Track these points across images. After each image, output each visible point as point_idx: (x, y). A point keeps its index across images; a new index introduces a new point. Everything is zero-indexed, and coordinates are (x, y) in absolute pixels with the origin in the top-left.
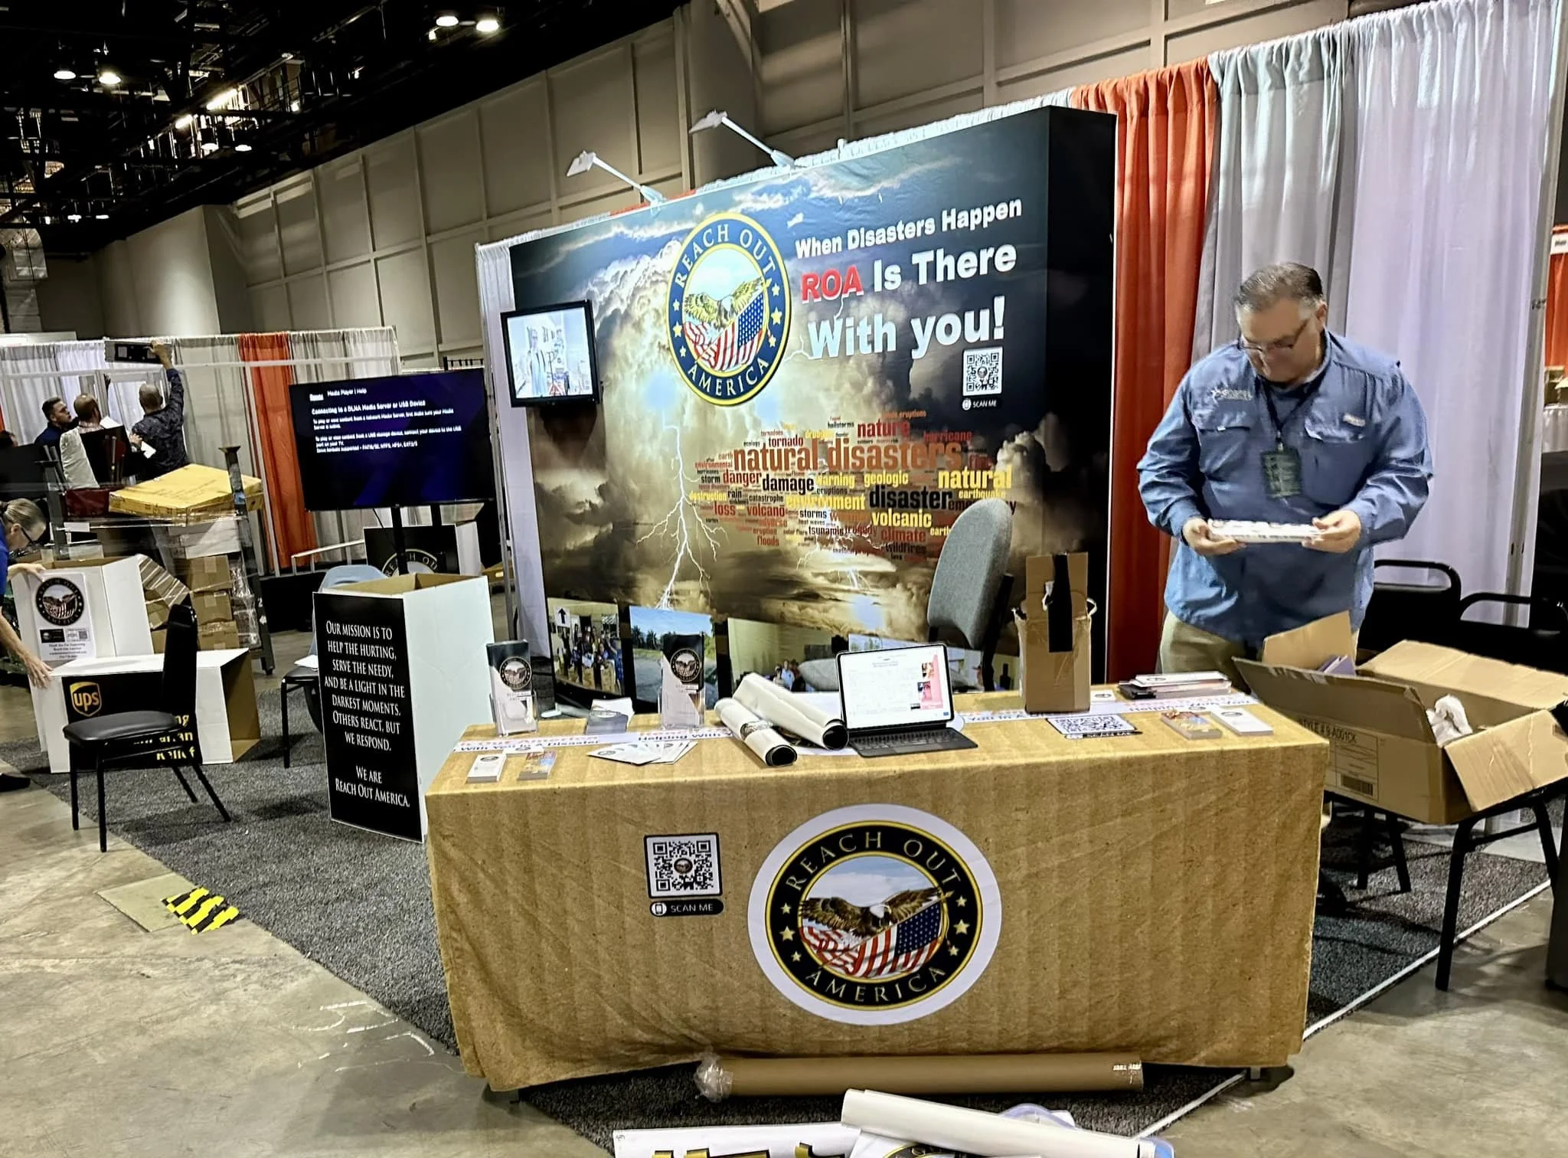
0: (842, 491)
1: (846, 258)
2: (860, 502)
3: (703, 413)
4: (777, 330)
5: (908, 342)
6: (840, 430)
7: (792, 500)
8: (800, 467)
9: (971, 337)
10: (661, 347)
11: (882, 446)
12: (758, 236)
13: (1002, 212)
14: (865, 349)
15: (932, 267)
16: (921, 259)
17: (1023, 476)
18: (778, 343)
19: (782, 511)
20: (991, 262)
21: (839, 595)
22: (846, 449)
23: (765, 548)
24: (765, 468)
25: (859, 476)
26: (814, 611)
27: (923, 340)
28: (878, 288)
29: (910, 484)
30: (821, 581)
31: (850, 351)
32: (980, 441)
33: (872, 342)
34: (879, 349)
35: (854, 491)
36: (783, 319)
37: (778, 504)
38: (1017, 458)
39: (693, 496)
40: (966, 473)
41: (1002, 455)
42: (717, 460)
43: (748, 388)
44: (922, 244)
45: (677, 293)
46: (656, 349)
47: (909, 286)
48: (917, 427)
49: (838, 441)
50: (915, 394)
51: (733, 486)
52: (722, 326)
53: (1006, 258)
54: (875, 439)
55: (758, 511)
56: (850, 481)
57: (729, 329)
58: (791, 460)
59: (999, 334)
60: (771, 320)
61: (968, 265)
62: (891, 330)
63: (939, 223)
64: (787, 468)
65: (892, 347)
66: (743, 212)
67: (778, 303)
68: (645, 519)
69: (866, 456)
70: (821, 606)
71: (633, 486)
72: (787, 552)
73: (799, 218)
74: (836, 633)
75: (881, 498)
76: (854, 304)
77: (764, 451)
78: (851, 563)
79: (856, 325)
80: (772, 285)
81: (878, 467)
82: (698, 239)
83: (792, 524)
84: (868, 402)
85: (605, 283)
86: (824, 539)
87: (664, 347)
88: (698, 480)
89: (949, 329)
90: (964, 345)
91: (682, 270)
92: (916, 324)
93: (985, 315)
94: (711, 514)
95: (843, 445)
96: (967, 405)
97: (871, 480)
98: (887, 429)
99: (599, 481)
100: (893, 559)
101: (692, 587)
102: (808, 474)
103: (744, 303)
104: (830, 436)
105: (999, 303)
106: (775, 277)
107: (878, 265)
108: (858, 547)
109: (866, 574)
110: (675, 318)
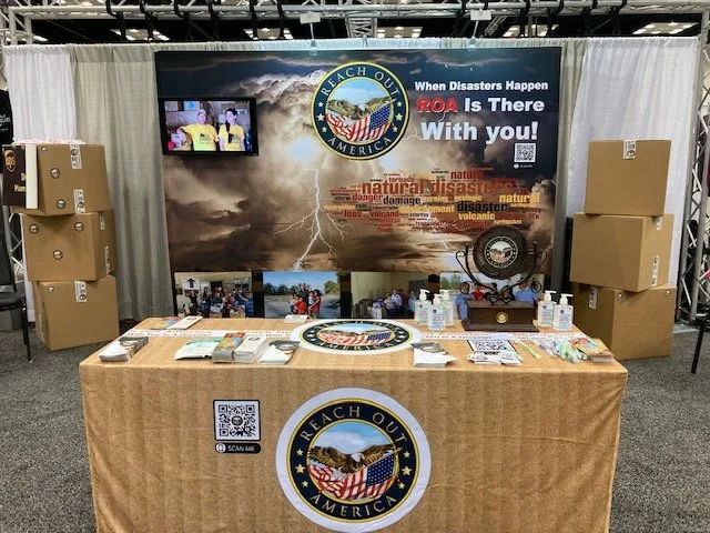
0: (440, 204)
1: (446, 94)
2: (451, 209)
3: (337, 163)
4: (399, 124)
5: (483, 136)
6: (440, 175)
7: (403, 209)
8: (411, 192)
9: (519, 137)
10: (305, 125)
11: (466, 183)
12: (387, 76)
13: (538, 86)
14: (457, 137)
15: (499, 104)
16: (494, 101)
17: (544, 198)
18: (399, 131)
19: (397, 214)
20: (531, 106)
21: (435, 254)
22: (443, 184)
23: (384, 234)
24: (385, 192)
25: (451, 196)
26: (417, 263)
27: (493, 137)
28: (467, 109)
29: (483, 201)
30: (423, 248)
31: (448, 137)
32: (523, 183)
33: (461, 135)
34: (466, 137)
35: (446, 204)
36: (403, 119)
37: (394, 211)
38: (542, 190)
39: (328, 208)
40: (515, 196)
41: (534, 189)
42: (348, 188)
43: (375, 152)
44: (495, 93)
45: (321, 97)
46: (301, 126)
47: (485, 111)
48: (487, 175)
49: (438, 181)
50: (487, 160)
51: (360, 202)
52: (358, 118)
53: (539, 106)
54: (462, 181)
55: (377, 214)
56: (445, 199)
57: (363, 120)
58: (405, 188)
59: (534, 137)
60: (395, 118)
61: (518, 106)
62: (474, 131)
63: (504, 86)
64: (402, 192)
65: (474, 137)
66: (378, 63)
67: (402, 110)
68: (283, 220)
69: (456, 187)
70: (421, 260)
71: (273, 202)
72: (400, 235)
73: (418, 71)
74: (431, 273)
75: (463, 207)
76: (451, 116)
77: (385, 184)
78: (442, 238)
79: (452, 126)
80: (397, 101)
81: (464, 193)
82: (342, 72)
83: (403, 220)
84: (459, 162)
85: (257, 85)
86: (426, 228)
87: (308, 125)
88: (333, 198)
89: (507, 133)
90: (515, 140)
91: (325, 85)
92: (489, 129)
93: (527, 129)
94: (342, 216)
95: (441, 183)
96: (516, 166)
97: (457, 199)
98: (470, 175)
99: (238, 199)
100: (470, 235)
101: (322, 257)
102: (416, 196)
103: (375, 108)
104: (433, 177)
105: (535, 125)
106: (400, 97)
107: (468, 100)
108: (448, 231)
109: (453, 243)
110: (318, 111)
